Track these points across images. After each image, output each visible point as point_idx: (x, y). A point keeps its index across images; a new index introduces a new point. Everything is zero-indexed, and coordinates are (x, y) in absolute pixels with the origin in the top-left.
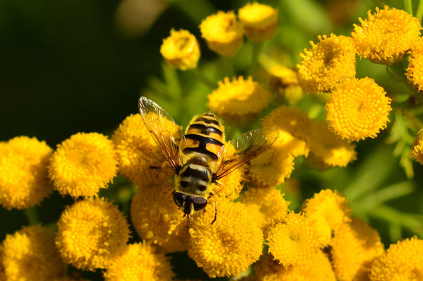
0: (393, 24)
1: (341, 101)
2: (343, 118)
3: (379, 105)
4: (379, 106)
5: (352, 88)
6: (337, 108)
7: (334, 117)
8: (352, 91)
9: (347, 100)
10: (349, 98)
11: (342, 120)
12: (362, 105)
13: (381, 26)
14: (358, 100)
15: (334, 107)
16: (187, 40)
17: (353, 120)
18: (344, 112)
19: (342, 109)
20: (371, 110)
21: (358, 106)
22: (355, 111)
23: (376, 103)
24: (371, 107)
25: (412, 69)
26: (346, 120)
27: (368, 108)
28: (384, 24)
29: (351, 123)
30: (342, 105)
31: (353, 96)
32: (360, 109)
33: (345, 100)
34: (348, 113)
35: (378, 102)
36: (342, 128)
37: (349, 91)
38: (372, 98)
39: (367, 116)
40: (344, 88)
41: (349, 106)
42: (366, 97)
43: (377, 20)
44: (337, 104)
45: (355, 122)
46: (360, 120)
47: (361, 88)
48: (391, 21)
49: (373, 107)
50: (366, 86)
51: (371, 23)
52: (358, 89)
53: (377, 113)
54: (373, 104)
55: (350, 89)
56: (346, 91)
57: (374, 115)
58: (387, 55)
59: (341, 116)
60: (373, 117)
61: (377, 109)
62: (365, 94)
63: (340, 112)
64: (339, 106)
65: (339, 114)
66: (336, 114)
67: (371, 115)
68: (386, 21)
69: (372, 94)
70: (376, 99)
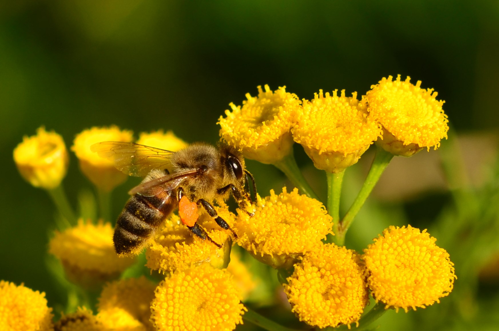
0: (295, 214)
1: (178, 289)
2: (173, 312)
3: (226, 310)
4: (226, 312)
5: (198, 277)
6: (170, 297)
7: (161, 308)
8: (197, 280)
9: (186, 291)
10: (190, 289)
11: (171, 315)
12: (204, 303)
13: (280, 213)
14: (202, 295)
15: (167, 294)
16: (53, 147)
17: (186, 319)
18: (177, 305)
19: (176, 300)
20: (213, 314)
21: (199, 303)
22: (193, 308)
23: (223, 307)
24: (215, 310)
25: (294, 280)
26: (176, 316)
27: (211, 311)
28: (284, 210)
29: (181, 323)
30: (177, 295)
31: (197, 288)
32: (201, 307)
33: (184, 289)
34: (182, 307)
35: (227, 306)
36: (167, 325)
37: (193, 279)
38: (220, 298)
39: (206, 321)
40: (187, 273)
41: (187, 299)
42: (213, 295)
43: (280, 204)
44: (171, 291)
45: (187, 323)
46: (194, 323)
47: (211, 281)
48: (296, 210)
49: (218, 311)
50: (217, 280)
51: (270, 204)
52: (206, 281)
53: (220, 320)
54: (219, 307)
55: (196, 276)
56: (189, 278)
57: (215, 322)
58: (266, 250)
59: (171, 309)
60: (212, 324)
61: (221, 315)
62: (213, 290)
63: (171, 303)
64: (172, 294)
65: (169, 306)
66: (165, 305)
67: (211, 320)
68: (290, 207)
69: (222, 294)
70: (226, 301)
